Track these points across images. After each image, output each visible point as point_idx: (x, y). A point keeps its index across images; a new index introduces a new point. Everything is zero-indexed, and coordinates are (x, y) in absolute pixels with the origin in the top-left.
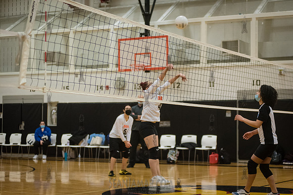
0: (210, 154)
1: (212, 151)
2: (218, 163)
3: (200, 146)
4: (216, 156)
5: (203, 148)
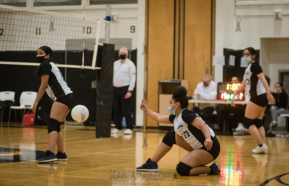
5: (22, 107)
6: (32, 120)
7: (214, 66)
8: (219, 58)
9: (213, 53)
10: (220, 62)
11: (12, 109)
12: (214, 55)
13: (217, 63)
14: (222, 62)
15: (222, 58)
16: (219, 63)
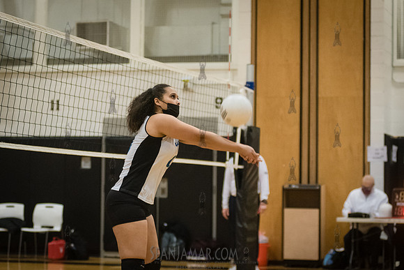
0: (50, 240)
1: (53, 235)
2: (63, 259)
3: (31, 225)
4: (61, 245)
5: (37, 228)
6: (61, 250)
7: (369, 163)
8: (377, 150)
9: (366, 141)
10: (379, 156)
11: (24, 232)
12: (369, 144)
13: (374, 158)
14: (382, 156)
15: (383, 149)
16: (378, 158)
